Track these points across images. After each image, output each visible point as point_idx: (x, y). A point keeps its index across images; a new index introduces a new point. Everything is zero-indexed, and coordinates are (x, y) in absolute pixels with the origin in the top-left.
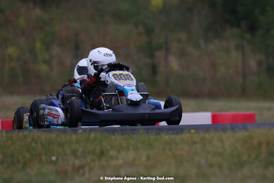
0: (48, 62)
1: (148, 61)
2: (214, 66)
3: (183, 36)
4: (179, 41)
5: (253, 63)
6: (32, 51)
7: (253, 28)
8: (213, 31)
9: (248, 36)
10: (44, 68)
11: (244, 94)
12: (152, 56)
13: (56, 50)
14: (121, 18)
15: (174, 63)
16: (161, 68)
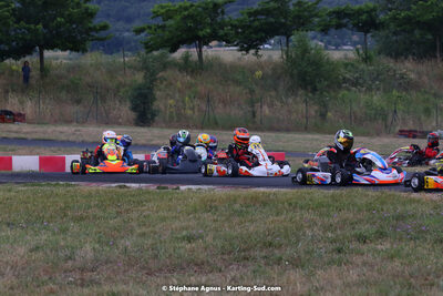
0: (193, 109)
1: (250, 109)
2: (289, 111)
3: (273, 93)
4: (271, 96)
5: (313, 113)
6: (183, 102)
7: (314, 90)
8: (291, 91)
9: (310, 95)
10: (189, 112)
11: (306, 129)
12: (253, 106)
13: (197, 102)
14: (237, 83)
15: (266, 110)
16: (258, 114)
